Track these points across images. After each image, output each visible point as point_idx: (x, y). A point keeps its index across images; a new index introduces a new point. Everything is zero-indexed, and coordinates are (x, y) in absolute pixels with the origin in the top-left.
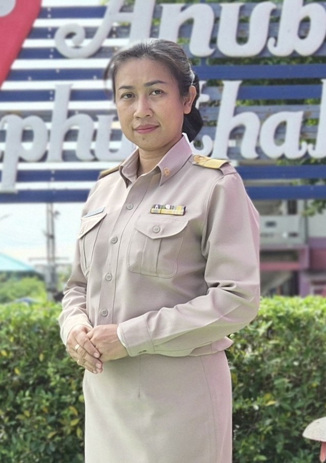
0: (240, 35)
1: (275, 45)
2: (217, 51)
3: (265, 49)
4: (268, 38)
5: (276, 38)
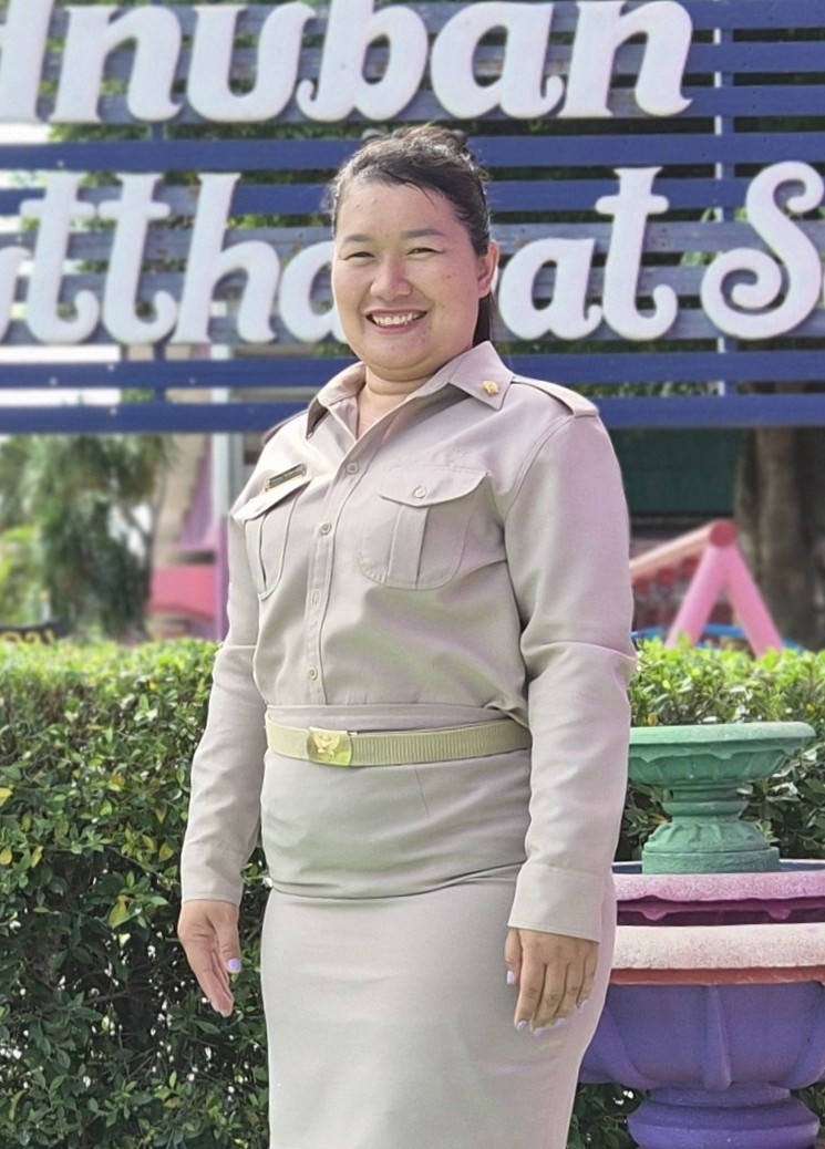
0: (237, 75)
1: (313, 97)
2: (187, 108)
3: (291, 105)
4: (298, 82)
5: (315, 82)
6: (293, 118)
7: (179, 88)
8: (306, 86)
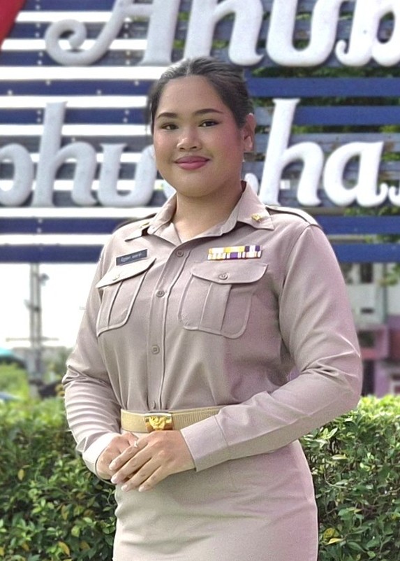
0: (298, 37)
1: (346, 50)
2: (266, 58)
3: (332, 56)
5: (347, 41)
6: (334, 64)
7: (261, 44)
8: (341, 44)
